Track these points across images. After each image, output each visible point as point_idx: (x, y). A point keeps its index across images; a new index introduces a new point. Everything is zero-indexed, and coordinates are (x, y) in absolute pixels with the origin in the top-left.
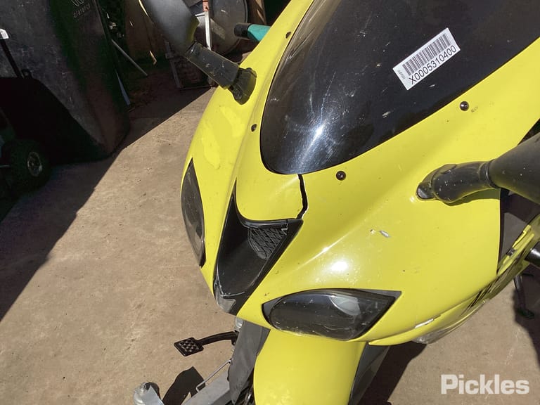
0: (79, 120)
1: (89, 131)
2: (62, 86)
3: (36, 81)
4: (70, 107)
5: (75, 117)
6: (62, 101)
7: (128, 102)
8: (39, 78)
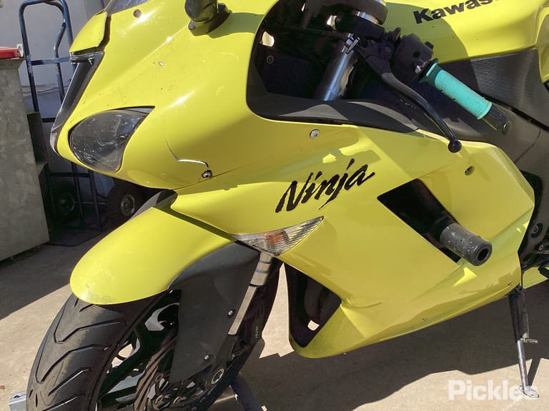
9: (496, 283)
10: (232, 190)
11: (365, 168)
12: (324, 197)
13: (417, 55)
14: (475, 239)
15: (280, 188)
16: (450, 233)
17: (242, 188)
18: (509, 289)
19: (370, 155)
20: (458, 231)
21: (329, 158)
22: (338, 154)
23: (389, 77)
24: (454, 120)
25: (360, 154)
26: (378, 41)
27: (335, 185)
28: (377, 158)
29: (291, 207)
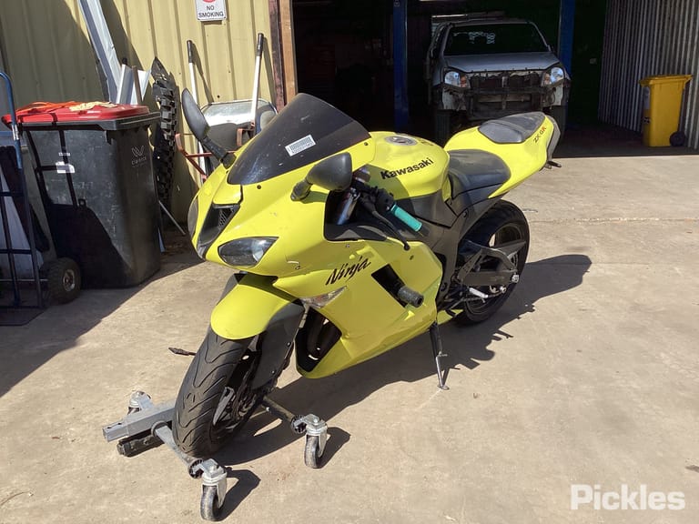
0: (117, 247)
1: (124, 258)
2: (109, 217)
3: (89, 209)
4: (113, 236)
5: (115, 245)
6: (107, 230)
7: (162, 249)
8: (91, 208)
9: (421, 321)
10: (307, 275)
11: (367, 260)
12: (348, 276)
13: (387, 201)
14: (416, 294)
15: (330, 272)
16: (403, 291)
17: (312, 273)
18: (429, 324)
19: (369, 254)
20: (407, 290)
21: (352, 256)
22: (355, 254)
23: (375, 213)
24: (403, 230)
25: (365, 254)
26: (368, 193)
27: (353, 270)
28: (373, 255)
29: (333, 282)
